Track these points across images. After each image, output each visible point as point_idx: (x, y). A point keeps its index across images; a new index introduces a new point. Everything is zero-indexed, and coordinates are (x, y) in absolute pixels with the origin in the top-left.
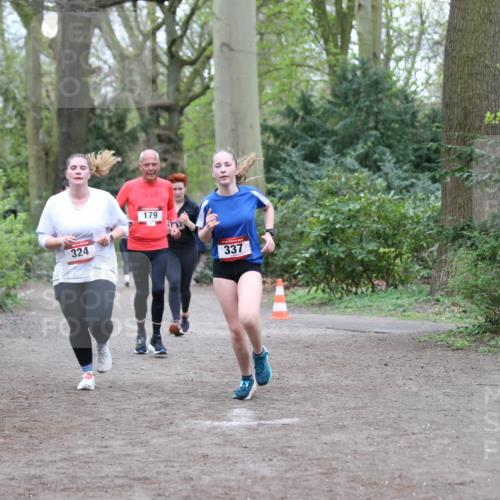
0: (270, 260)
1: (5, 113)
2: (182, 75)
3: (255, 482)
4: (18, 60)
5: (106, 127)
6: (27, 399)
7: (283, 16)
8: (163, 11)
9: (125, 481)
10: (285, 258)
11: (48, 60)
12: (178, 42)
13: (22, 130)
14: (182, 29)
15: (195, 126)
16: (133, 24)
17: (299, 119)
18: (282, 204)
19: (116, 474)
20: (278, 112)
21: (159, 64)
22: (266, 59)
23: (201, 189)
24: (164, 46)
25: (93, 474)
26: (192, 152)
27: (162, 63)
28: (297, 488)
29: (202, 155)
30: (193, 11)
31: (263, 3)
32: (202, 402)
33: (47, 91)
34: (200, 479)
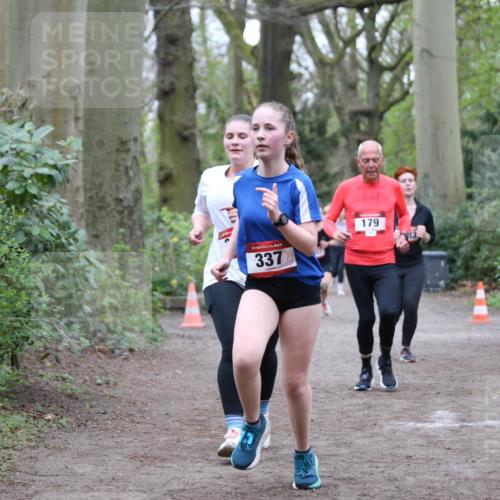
0: (471, 264)
1: (208, 119)
2: (382, 80)
3: (458, 484)
4: (221, 67)
5: (307, 132)
7: (482, 22)
8: (363, 18)
9: (330, 481)
11: (249, 67)
12: (378, 48)
14: (381, 35)
15: (395, 131)
16: (333, 31)
20: (476, 117)
21: (359, 71)
22: (465, 65)
24: (365, 53)
26: (392, 156)
27: (362, 69)
29: (402, 160)
30: (393, 18)
31: (462, 9)
32: (405, 404)
33: (249, 97)
34: (404, 479)
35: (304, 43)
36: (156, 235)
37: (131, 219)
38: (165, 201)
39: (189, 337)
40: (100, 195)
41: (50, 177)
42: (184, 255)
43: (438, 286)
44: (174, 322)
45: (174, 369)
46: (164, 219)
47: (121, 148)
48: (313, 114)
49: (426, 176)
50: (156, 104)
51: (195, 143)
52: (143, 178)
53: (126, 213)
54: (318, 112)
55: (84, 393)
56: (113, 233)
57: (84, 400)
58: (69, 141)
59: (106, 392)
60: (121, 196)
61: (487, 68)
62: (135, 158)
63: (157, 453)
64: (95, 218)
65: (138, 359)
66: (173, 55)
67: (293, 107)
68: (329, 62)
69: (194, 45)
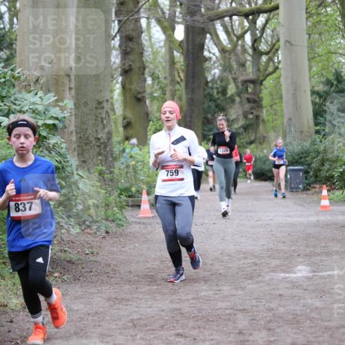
0: (318, 174)
1: (153, 87)
2: (261, 61)
3: (312, 311)
4: (161, 54)
5: (215, 94)
7: (322, 23)
8: (248, 22)
9: (232, 311)
10: (327, 172)
11: (178, 54)
12: (259, 40)
13: (163, 97)
14: (260, 33)
15: (270, 92)
16: (230, 30)
17: (334, 86)
18: (325, 139)
19: (226, 307)
20: (321, 82)
21: (246, 54)
22: (313, 50)
23: (275, 131)
24: (250, 43)
25: (212, 307)
26: (269, 108)
27: (248, 54)
29: (275, 110)
30: (267, 22)
31: (310, 15)
32: (278, 262)
33: (179, 73)
34: (278, 309)
35: (212, 38)
37: (105, 151)
38: (126, 138)
39: (143, 223)
40: (86, 136)
41: (54, 125)
42: (139, 172)
43: (299, 188)
44: (134, 214)
45: (134, 243)
47: (99, 106)
48: (219, 82)
49: (290, 119)
50: (120, 79)
51: (145, 102)
53: (102, 146)
54: (222, 81)
55: (78, 260)
56: (95, 159)
57: (78, 264)
58: (65, 102)
59: (92, 259)
60: (99, 136)
62: (107, 112)
63: (124, 296)
64: (83, 151)
65: (111, 238)
66: (130, 48)
67: (206, 78)
68: (228, 49)
69: (144, 42)
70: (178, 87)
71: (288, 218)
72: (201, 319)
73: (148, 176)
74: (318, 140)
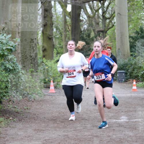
0: (132, 74)
1: (56, 33)
2: (106, 22)
3: (128, 137)
4: (60, 18)
5: (85, 37)
6: (63, 113)
7: (135, 5)
8: (101, 4)
10: (136, 74)
11: (68, 18)
12: (105, 12)
13: (61, 38)
14: (106, 9)
15: (110, 36)
16: (92, 7)
17: (140, 34)
18: (135, 58)
19: (89, 135)
20: (134, 32)
21: (100, 19)
22: (130, 17)
24: (101, 14)
25: (82, 135)
27: (101, 19)
28: (140, 139)
30: (109, 4)
31: (129, 1)
32: (113, 114)
33: (68, 27)
34: (112, 136)
35: (84, 11)
36: (42, 66)
37: (34, 62)
38: (44, 56)
39: (51, 95)
40: (25, 55)
41: (11, 49)
42: (49, 72)
43: (122, 81)
44: (47, 91)
45: (47, 105)
46: (44, 62)
47: (31, 41)
48: (86, 31)
49: (119, 49)
50: (41, 29)
51: (53, 40)
52: (38, 50)
53: (33, 60)
54: (88, 31)
55: (21, 112)
56: (29, 66)
57: (21, 114)
58: (16, 39)
59: (27, 111)
60: (31, 55)
61: (137, 19)
62: (35, 44)
63: (42, 129)
64: (24, 61)
65: (36, 102)
66: (46, 14)
67: (81, 29)
68: (91, 16)
69: (52, 12)
70: (68, 33)
71: (117, 95)
72: (77, 140)
73: (54, 74)
74: (132, 59)
